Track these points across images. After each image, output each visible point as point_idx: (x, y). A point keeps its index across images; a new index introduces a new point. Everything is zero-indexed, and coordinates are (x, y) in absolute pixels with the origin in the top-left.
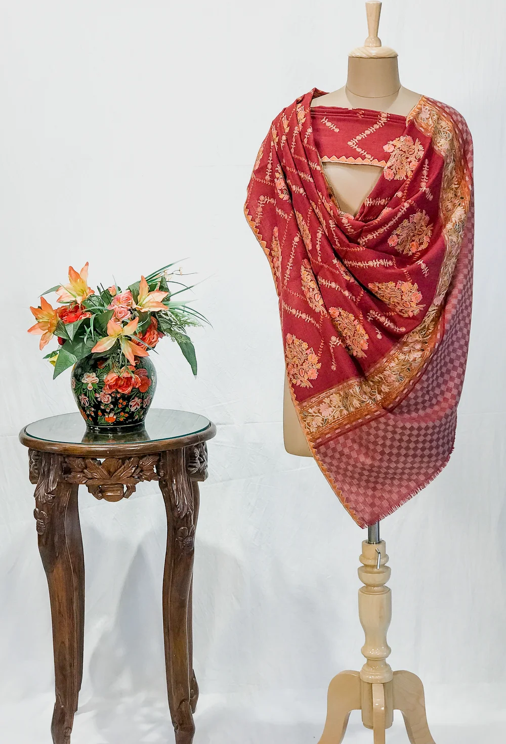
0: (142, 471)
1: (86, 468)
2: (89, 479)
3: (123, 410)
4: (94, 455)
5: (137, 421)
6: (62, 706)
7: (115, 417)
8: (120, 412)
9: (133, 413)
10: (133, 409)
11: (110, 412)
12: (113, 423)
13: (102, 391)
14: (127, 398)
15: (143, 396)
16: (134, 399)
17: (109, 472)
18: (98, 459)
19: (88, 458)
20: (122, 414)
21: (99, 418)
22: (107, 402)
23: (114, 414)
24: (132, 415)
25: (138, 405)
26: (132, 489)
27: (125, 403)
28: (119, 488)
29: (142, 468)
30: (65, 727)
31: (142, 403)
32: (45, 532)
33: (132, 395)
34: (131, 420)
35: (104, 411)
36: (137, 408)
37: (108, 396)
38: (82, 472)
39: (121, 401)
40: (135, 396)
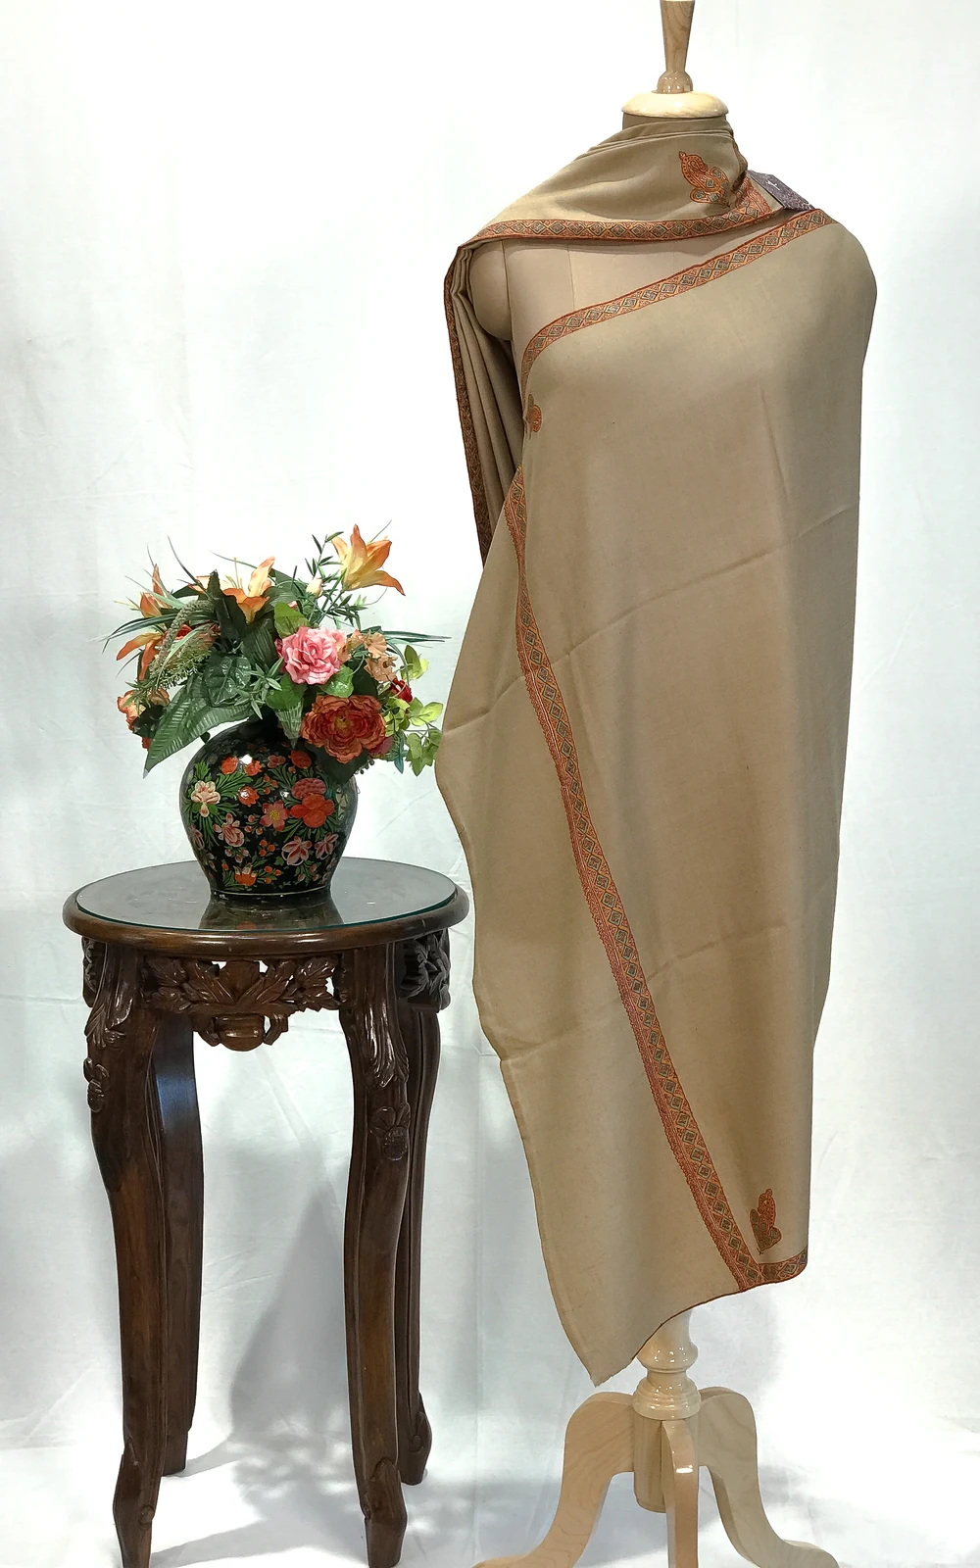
0: (301, 989)
1: (187, 980)
2: (194, 1002)
3: (271, 861)
4: (208, 953)
5: (302, 886)
6: (136, 1463)
7: (254, 875)
8: (262, 867)
9: (293, 868)
10: (291, 861)
11: (242, 867)
12: (249, 887)
13: (225, 821)
14: (279, 838)
15: (313, 836)
16: (291, 839)
17: (233, 990)
18: (214, 963)
19: (191, 960)
20: (269, 869)
21: (224, 875)
22: (236, 843)
23: (253, 870)
24: (290, 873)
25: (304, 853)
26: (281, 1027)
27: (272, 847)
28: (253, 1024)
29: (301, 983)
30: (140, 1505)
31: (312, 849)
32: (104, 1106)
33: (290, 831)
34: (289, 884)
35: (231, 862)
36: (300, 860)
37: (238, 831)
38: (182, 989)
39: (264, 843)
40: (295, 835)
